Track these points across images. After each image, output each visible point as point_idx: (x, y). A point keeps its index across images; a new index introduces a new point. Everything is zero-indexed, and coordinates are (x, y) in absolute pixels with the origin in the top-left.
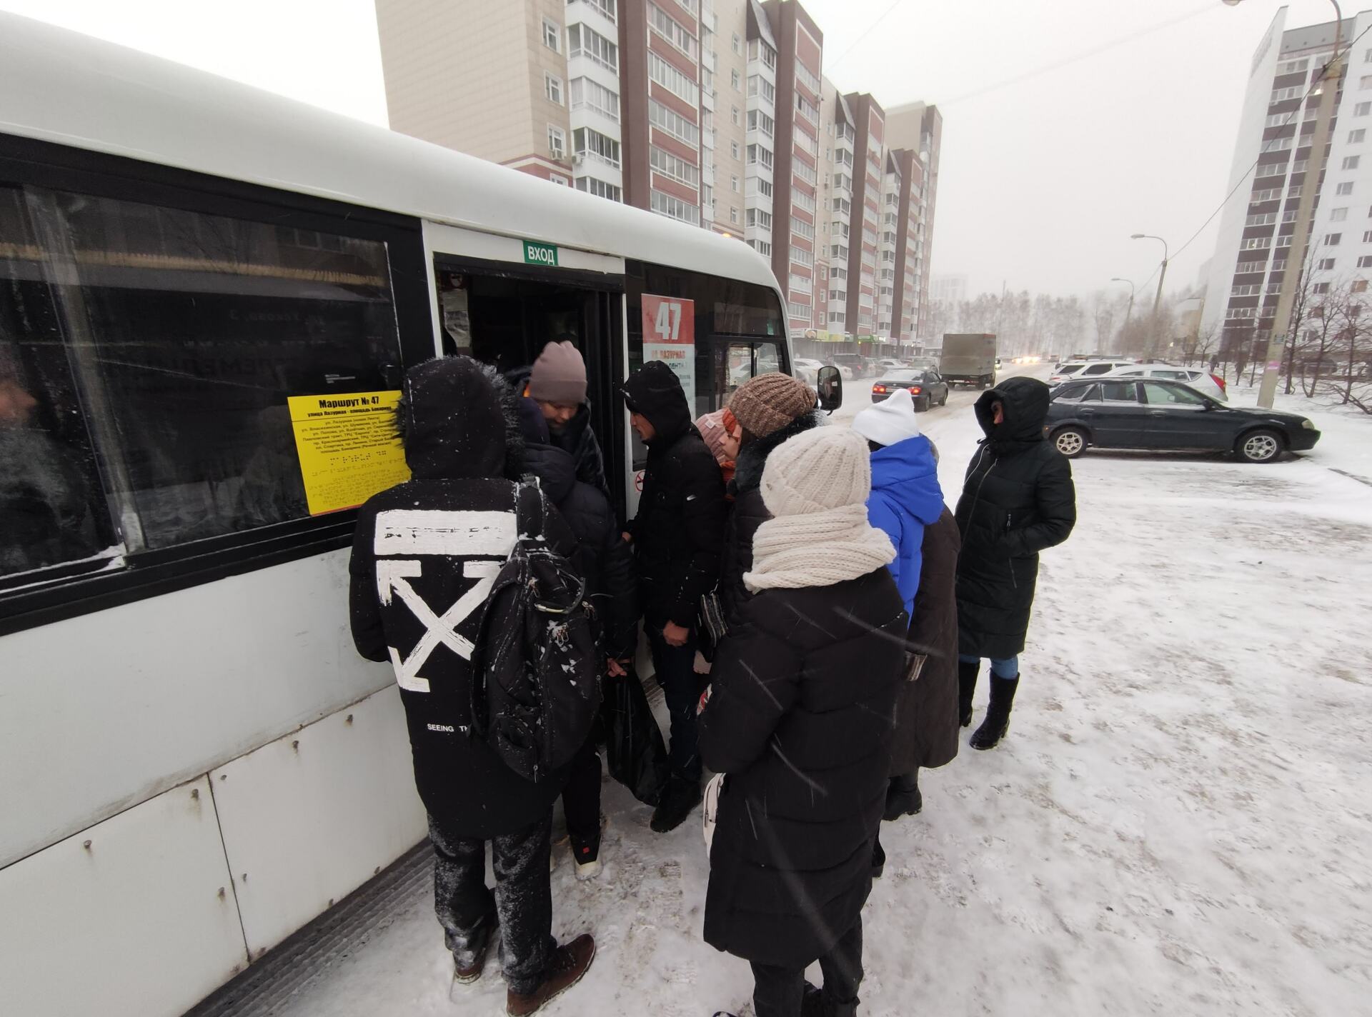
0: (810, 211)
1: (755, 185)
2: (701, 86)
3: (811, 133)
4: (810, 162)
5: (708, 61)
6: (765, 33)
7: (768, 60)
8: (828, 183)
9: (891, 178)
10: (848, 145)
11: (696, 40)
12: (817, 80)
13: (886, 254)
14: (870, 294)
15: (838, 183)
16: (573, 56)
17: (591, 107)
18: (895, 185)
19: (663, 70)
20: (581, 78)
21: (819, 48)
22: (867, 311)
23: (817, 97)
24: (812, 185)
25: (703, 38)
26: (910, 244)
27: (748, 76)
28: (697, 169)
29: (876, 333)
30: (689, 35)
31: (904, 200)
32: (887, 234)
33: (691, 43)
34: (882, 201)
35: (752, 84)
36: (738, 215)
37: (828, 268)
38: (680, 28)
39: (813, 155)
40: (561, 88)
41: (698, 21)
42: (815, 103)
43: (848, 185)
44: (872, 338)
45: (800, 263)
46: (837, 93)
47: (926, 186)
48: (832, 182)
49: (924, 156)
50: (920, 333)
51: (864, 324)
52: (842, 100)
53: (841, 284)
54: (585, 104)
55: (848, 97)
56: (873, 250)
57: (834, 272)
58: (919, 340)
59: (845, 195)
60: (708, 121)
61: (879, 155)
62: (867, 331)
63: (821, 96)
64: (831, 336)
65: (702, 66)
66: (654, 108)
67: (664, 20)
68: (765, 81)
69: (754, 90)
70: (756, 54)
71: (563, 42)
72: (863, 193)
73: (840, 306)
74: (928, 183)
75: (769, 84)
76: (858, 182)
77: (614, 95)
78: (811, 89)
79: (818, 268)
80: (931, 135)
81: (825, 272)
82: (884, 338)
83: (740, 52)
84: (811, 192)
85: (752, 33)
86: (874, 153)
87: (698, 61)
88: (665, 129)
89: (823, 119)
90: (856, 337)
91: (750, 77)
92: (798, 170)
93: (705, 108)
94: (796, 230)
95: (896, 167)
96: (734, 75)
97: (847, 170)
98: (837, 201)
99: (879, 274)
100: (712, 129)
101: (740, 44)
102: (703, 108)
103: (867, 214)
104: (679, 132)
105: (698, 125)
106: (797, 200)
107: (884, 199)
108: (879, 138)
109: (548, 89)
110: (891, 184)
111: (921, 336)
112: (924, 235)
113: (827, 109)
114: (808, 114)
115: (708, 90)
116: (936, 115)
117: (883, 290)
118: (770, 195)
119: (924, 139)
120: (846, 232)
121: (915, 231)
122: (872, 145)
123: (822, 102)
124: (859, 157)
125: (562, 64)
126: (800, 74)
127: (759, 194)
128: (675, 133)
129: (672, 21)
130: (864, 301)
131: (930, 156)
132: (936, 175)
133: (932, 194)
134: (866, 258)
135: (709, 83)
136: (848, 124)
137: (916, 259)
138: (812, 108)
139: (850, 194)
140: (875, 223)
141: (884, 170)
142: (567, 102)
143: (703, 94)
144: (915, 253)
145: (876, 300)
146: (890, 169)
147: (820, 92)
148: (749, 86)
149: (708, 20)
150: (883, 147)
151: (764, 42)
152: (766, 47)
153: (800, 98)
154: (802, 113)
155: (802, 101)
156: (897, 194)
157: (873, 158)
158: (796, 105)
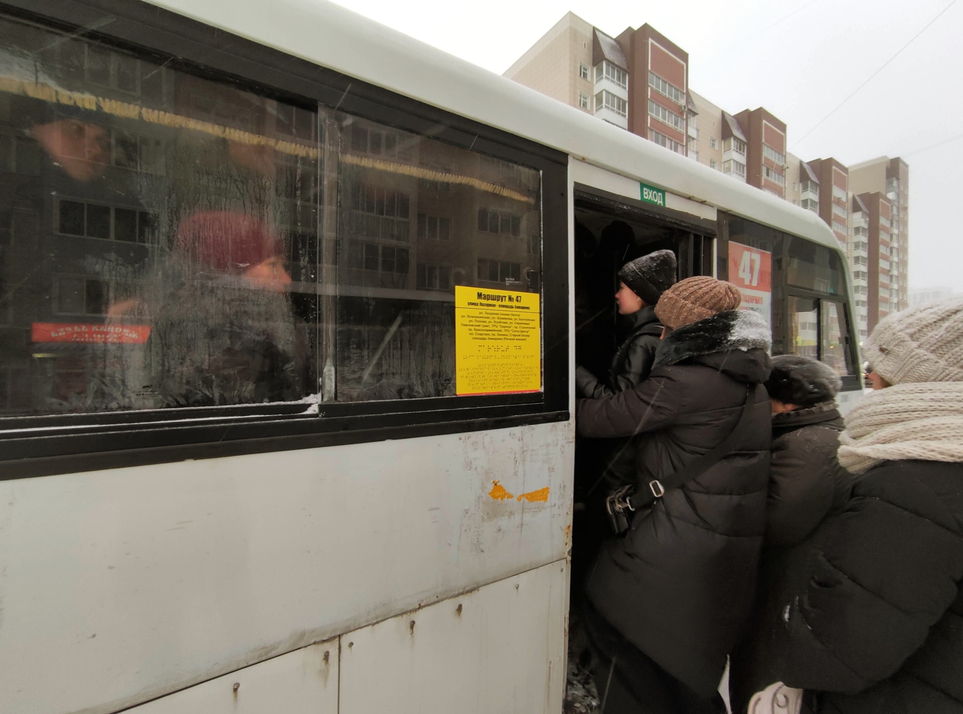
3: (778, 192)
6: (737, 133)
7: (739, 149)
9: (858, 215)
10: (813, 196)
12: (782, 155)
13: (857, 274)
18: (863, 220)
21: (784, 135)
23: (782, 167)
26: (883, 265)
30: (678, 143)
31: (873, 231)
32: (858, 259)
34: (849, 233)
41: (685, 134)
42: (781, 171)
46: (801, 162)
47: (896, 218)
49: (891, 196)
52: (806, 166)
55: (810, 164)
61: (844, 199)
63: (786, 166)
68: (737, 162)
69: (728, 169)
70: (730, 146)
74: (898, 215)
75: (741, 164)
78: (777, 162)
80: (898, 179)
86: (839, 199)
89: (789, 181)
95: (863, 206)
96: (711, 161)
107: (851, 232)
108: (843, 186)
110: (859, 220)
112: (898, 255)
113: (792, 174)
114: (775, 179)
116: (901, 165)
117: (857, 303)
119: (889, 183)
121: (888, 254)
122: (837, 192)
123: (787, 170)
124: (825, 203)
126: (767, 153)
131: (898, 195)
132: (906, 209)
133: (903, 223)
136: (812, 181)
137: (891, 276)
138: (779, 174)
141: (850, 210)
144: (889, 271)
146: (856, 208)
147: (785, 163)
148: (724, 167)
149: (692, 132)
150: (847, 193)
151: (736, 138)
152: (737, 142)
153: (768, 170)
154: (770, 179)
155: (770, 171)
156: (866, 226)
157: (839, 202)
158: (764, 174)
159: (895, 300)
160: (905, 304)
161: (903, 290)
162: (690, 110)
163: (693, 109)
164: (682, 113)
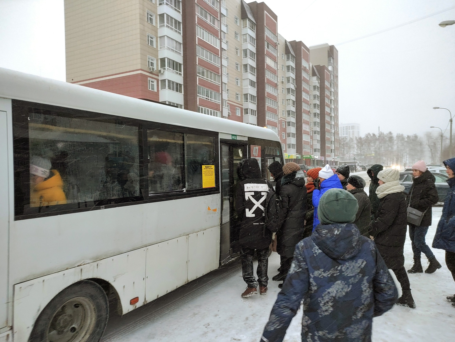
0: (275, 94)
1: (248, 82)
2: (221, 40)
3: (274, 59)
4: (274, 72)
5: (224, 29)
6: (250, 16)
7: (252, 28)
8: (283, 81)
9: (315, 78)
10: (292, 64)
11: (218, 20)
12: (276, 36)
13: (315, 114)
14: (309, 135)
15: (288, 81)
16: (160, 27)
17: (169, 49)
18: (317, 82)
19: (203, 33)
20: (164, 36)
21: (276, 22)
22: (307, 143)
23: (276, 43)
24: (276, 82)
25: (222, 19)
26: (327, 110)
27: (243, 34)
28: (219, 76)
29: (312, 154)
30: (215, 18)
31: (322, 88)
32: (315, 105)
33: (216, 21)
35: (245, 38)
36: (239, 96)
37: (286, 122)
38: (211, 15)
39: (276, 69)
40: (154, 40)
41: (219, 12)
42: (275, 46)
43: (294, 82)
44: (311, 157)
45: (272, 119)
46: (286, 41)
47: (333, 82)
48: (285, 81)
49: (330, 68)
51: (306, 149)
52: (288, 43)
53: (293, 130)
54: (166, 48)
56: (309, 113)
57: (289, 123)
58: (336, 157)
59: (292, 86)
60: (224, 54)
61: (308, 68)
62: (307, 153)
63: (278, 43)
64: (289, 156)
65: (221, 31)
66: (198, 49)
67: (204, 12)
68: (251, 36)
69: (246, 40)
70: (246, 25)
71: (156, 21)
72: (301, 86)
73: (293, 141)
74: (334, 80)
75: (253, 38)
76: (298, 80)
77: (180, 44)
78: (273, 39)
79: (281, 122)
80: (333, 58)
81: (284, 124)
82: (317, 156)
83: (238, 24)
84: (275, 86)
85: (244, 16)
86: (305, 67)
87: (219, 29)
88: (204, 58)
89: (280, 52)
90: (302, 156)
92: (268, 76)
93: (223, 49)
94: (268, 104)
95: (317, 73)
96: (236, 34)
97: (292, 75)
98: (288, 89)
99: (312, 125)
100: (226, 58)
101: (238, 21)
102: (222, 49)
103: (304, 96)
104: (211, 59)
105: (220, 56)
106: (269, 90)
107: (312, 88)
108: (307, 61)
109: (148, 40)
110: (315, 81)
111: (337, 155)
112: (334, 105)
113: (281, 48)
115: (224, 41)
116: (334, 50)
117: (315, 132)
118: (255, 87)
119: (330, 60)
120: (294, 104)
121: (329, 103)
122: (304, 64)
123: (278, 45)
124: (298, 69)
125: (155, 30)
126: (267, 33)
127: (250, 87)
128: (209, 60)
129: (207, 12)
130: (305, 138)
131: (333, 67)
132: (337, 77)
133: (336, 85)
134: (305, 117)
135: (224, 38)
136: (291, 54)
137: (331, 117)
138: (274, 48)
139: (295, 86)
140: (308, 100)
141: (311, 75)
142: (157, 46)
143: (222, 43)
144: (330, 114)
145: (312, 138)
146: (314, 74)
147: (277, 41)
148: (243, 38)
149: (224, 11)
150: (309, 64)
151: (250, 20)
152: (250, 22)
153: (268, 44)
154: (269, 50)
155: (269, 45)
156: (319, 86)
157: (305, 69)
158: (266, 47)
159: (333, 131)
160: (338, 134)
161: (336, 125)
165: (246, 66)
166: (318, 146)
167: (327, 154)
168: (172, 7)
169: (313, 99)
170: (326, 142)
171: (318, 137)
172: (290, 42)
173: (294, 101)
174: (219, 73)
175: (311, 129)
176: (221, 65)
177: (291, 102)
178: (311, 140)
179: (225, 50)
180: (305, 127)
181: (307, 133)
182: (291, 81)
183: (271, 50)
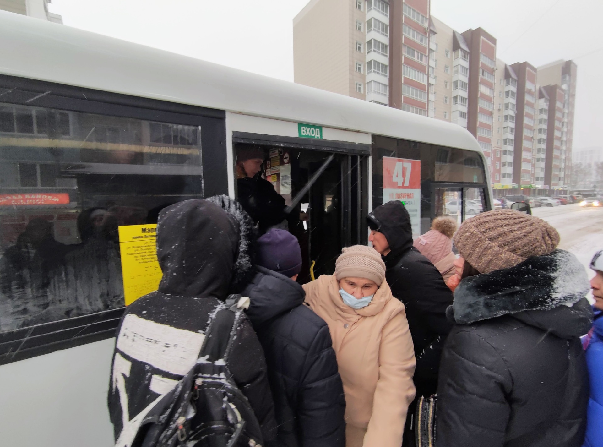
0: (489, 123)
1: (457, 114)
2: (428, 75)
3: (490, 86)
4: (489, 100)
5: (432, 63)
6: (463, 46)
7: (464, 58)
8: (500, 108)
9: (542, 101)
10: (513, 88)
11: (426, 56)
12: (493, 61)
13: (540, 140)
14: (530, 162)
15: (507, 107)
16: (368, 73)
17: (375, 92)
18: (545, 104)
19: (410, 72)
20: (371, 81)
21: (495, 46)
22: (527, 172)
23: (493, 69)
24: (491, 110)
25: (430, 55)
26: (557, 134)
27: (453, 66)
28: (425, 111)
29: (533, 183)
30: (423, 54)
31: (551, 111)
32: (540, 130)
34: (536, 113)
35: (456, 69)
37: (501, 151)
38: (418, 52)
39: (491, 96)
40: (362, 87)
41: (427, 48)
42: (492, 72)
43: (513, 108)
44: (531, 186)
46: (506, 65)
47: (567, 101)
48: (503, 108)
49: (564, 87)
50: (566, 182)
51: (525, 179)
52: (509, 68)
53: (510, 159)
54: (372, 91)
55: (513, 66)
56: (531, 139)
57: (505, 152)
58: (565, 186)
59: (511, 113)
60: (432, 89)
61: (533, 90)
62: (527, 182)
63: (495, 68)
64: (503, 186)
65: (429, 66)
66: (404, 88)
67: (411, 51)
68: (463, 67)
69: (457, 72)
70: (458, 55)
71: (364, 69)
72: (523, 111)
73: (509, 170)
74: (569, 100)
75: (465, 68)
76: (520, 105)
77: (386, 86)
78: (489, 66)
79: (495, 152)
80: (570, 75)
81: (499, 153)
82: (540, 185)
83: (449, 56)
84: (490, 114)
85: (456, 46)
86: (530, 90)
87: (427, 64)
88: (410, 96)
89: (498, 78)
90: (520, 186)
91: (454, 67)
92: (482, 104)
95: (546, 95)
96: (446, 67)
97: (512, 101)
98: (506, 117)
99: (535, 152)
100: (434, 92)
101: (449, 54)
102: (429, 84)
103: (527, 121)
104: (417, 96)
105: (427, 92)
106: (482, 119)
107: (537, 112)
108: (533, 81)
109: (357, 88)
110: (543, 104)
111: (567, 184)
112: (567, 127)
113: (499, 74)
114: (488, 77)
115: (432, 76)
116: (572, 65)
117: (538, 160)
118: (466, 118)
119: (564, 78)
120: (512, 131)
121: (561, 126)
122: (529, 85)
123: (496, 71)
124: (520, 94)
125: (363, 77)
126: (483, 60)
127: (459, 118)
128: (415, 97)
129: (414, 50)
130: (525, 167)
131: (569, 86)
132: (573, 96)
133: (571, 105)
134: (526, 144)
135: (433, 73)
136: (513, 79)
137: (562, 141)
138: (491, 74)
139: (515, 112)
140: (532, 125)
141: (537, 98)
142: (365, 92)
143: (430, 77)
144: (560, 138)
145: (533, 166)
146: (541, 96)
148: (454, 70)
149: (433, 46)
150: (536, 86)
151: (462, 50)
152: (463, 52)
154: (484, 77)
155: (484, 72)
156: (547, 108)
157: (530, 92)
158: (481, 74)
159: (563, 157)
160: (570, 160)
161: (569, 150)
162: (431, 30)
163: (433, 30)
164: (425, 33)
165: (456, 98)
166: (542, 174)
167: (553, 182)
168: (379, 53)
169: (538, 123)
170: (553, 169)
171: (542, 165)
172: (511, 66)
173: (512, 129)
174: (425, 108)
175: (533, 157)
176: (428, 100)
177: (509, 130)
178: (532, 169)
179: (433, 85)
180: (525, 155)
181: (528, 161)
182: (510, 106)
183: (487, 77)
